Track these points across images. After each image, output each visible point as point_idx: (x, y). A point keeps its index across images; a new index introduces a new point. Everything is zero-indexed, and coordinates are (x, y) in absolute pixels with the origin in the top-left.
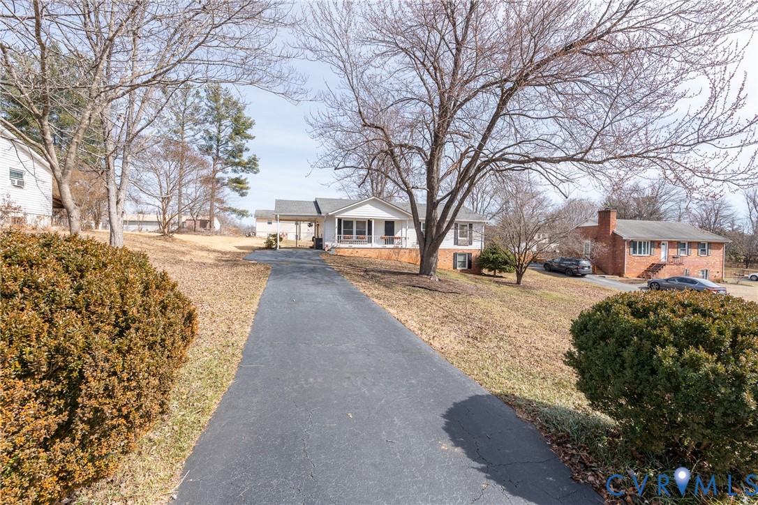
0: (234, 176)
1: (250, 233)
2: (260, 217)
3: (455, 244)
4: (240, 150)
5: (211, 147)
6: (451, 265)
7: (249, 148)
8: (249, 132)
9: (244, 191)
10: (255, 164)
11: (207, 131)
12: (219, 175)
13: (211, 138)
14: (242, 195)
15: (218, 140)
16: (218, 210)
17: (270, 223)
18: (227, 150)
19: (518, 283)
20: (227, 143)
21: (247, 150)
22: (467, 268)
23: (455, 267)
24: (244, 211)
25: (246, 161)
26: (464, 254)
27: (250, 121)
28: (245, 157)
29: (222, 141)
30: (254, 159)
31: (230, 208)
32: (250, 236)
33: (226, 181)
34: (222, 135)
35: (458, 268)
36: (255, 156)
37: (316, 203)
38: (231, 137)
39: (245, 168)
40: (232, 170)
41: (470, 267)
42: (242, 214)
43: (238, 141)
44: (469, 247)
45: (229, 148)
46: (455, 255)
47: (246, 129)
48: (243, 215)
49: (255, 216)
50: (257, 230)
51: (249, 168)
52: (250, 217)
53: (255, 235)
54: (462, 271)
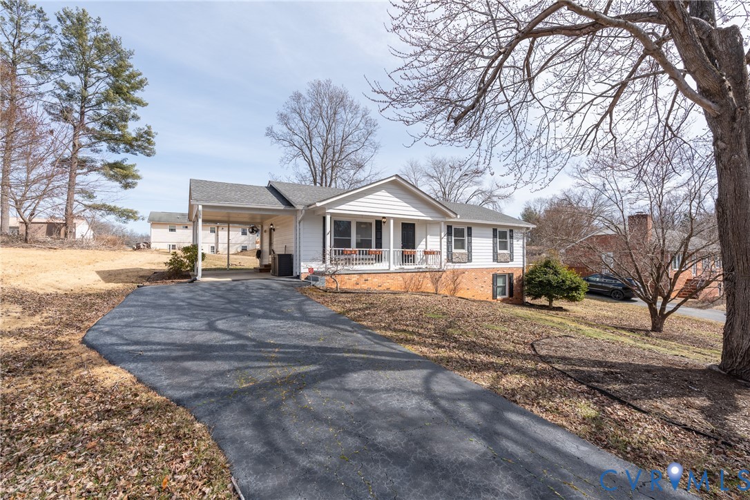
0: (112, 158)
1: (141, 244)
2: (156, 221)
3: (494, 260)
4: (124, 118)
5: (70, 110)
6: (490, 293)
7: (139, 115)
8: (137, 94)
9: (130, 180)
10: (149, 142)
11: (63, 86)
12: (84, 154)
13: (70, 97)
14: (126, 186)
15: (84, 100)
16: (81, 208)
17: (172, 230)
18: (99, 115)
19: (657, 327)
20: (99, 104)
21: (135, 117)
22: (507, 296)
23: (494, 297)
24: (131, 211)
25: (134, 135)
26: (503, 276)
27: (138, 79)
28: (132, 128)
29: (90, 100)
30: (148, 133)
31: (104, 205)
32: (138, 248)
33: (99, 165)
34: (91, 90)
35: (498, 297)
36: (149, 128)
37: (272, 188)
38: (107, 99)
39: (132, 146)
40: (109, 147)
41: (511, 294)
42: (128, 215)
43: (120, 105)
44: (510, 265)
45: (103, 113)
46: (495, 277)
47: (134, 88)
48: (128, 217)
49: (150, 220)
50: (152, 241)
51: (139, 146)
52: (139, 221)
53: (149, 246)
54: (503, 301)
